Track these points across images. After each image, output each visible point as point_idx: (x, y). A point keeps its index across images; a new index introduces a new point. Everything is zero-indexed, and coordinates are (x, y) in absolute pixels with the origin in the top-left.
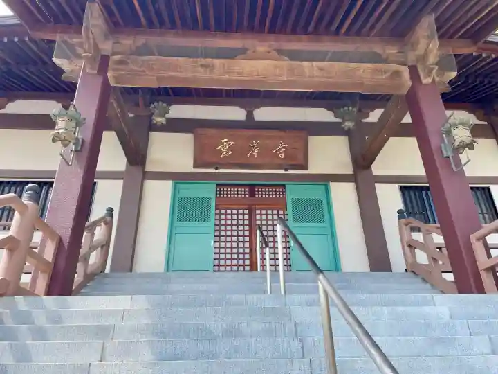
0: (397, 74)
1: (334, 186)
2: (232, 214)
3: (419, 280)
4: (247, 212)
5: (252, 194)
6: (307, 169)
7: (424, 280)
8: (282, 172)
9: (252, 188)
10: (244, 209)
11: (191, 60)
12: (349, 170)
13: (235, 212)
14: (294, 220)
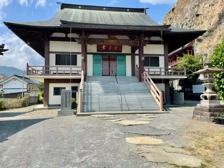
1: (127, 56)
2: (105, 62)
4: (108, 62)
6: (121, 52)
8: (116, 53)
9: (109, 56)
12: (130, 53)
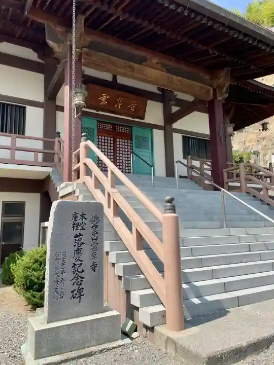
0: (208, 91)
1: (155, 131)
2: (105, 139)
3: (193, 183)
4: (112, 139)
5: (114, 129)
6: (144, 119)
7: (196, 183)
8: (131, 119)
9: (114, 125)
10: (111, 137)
11: (123, 61)
12: (162, 123)
13: (106, 138)
14: (136, 147)
